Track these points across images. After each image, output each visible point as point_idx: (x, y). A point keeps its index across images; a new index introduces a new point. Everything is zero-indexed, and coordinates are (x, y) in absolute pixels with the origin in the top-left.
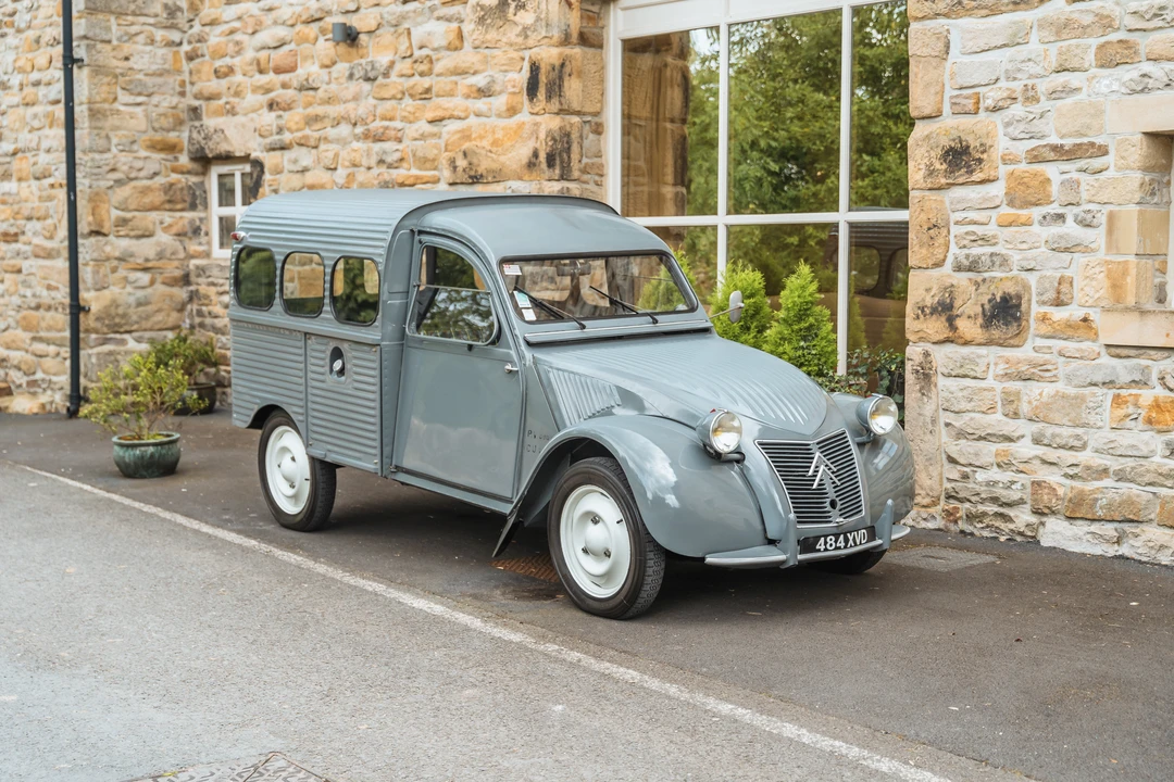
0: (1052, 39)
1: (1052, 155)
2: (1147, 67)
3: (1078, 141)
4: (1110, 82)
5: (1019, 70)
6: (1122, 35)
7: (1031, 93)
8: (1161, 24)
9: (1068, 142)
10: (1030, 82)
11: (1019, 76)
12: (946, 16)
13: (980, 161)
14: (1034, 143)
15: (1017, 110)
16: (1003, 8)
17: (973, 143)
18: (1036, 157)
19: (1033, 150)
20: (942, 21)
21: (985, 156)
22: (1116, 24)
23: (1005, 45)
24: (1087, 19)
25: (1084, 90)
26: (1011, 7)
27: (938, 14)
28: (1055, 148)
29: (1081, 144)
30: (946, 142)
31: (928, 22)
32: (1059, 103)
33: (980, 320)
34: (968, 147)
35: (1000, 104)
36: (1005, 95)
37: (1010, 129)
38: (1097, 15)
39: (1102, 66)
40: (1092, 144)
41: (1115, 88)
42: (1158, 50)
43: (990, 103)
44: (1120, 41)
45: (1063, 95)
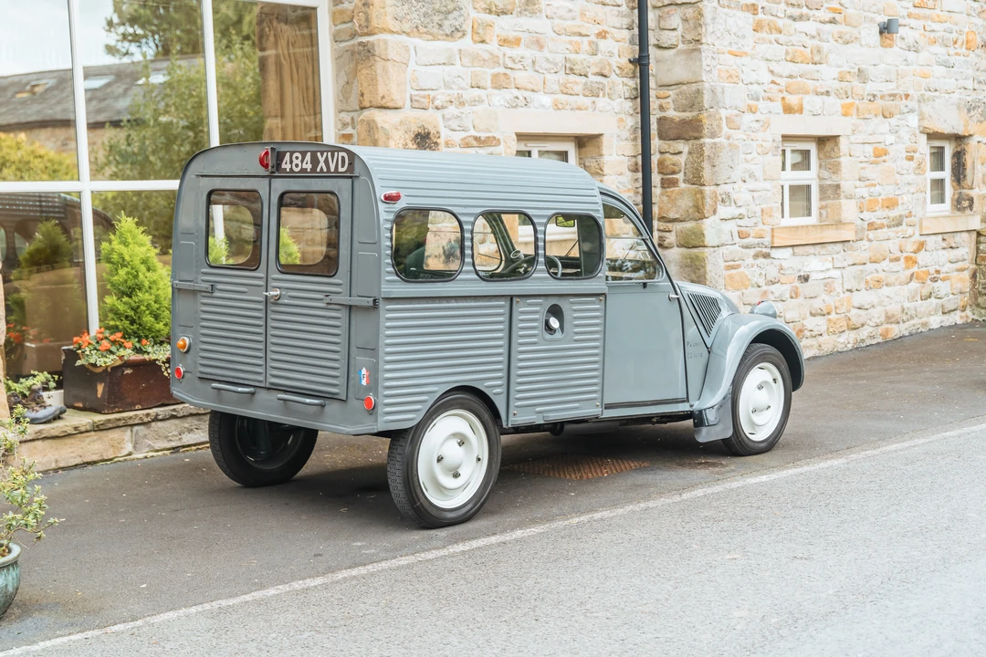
0: (470, 65)
1: (475, 143)
2: (516, 93)
3: (488, 135)
4: (500, 98)
5: (454, 82)
6: (501, 70)
7: (462, 100)
8: (521, 67)
9: (483, 135)
10: (460, 92)
11: (453, 87)
12: (408, 34)
13: (436, 143)
14: (463, 135)
15: (452, 110)
16: (440, 37)
17: (433, 132)
18: (467, 144)
19: (465, 138)
20: (404, 37)
21: (438, 141)
22: (501, 62)
23: (444, 64)
24: (486, 56)
25: (486, 101)
26: (444, 37)
27: (404, 32)
28: (476, 139)
29: (489, 137)
30: (415, 129)
31: (396, 36)
32: (475, 108)
33: (443, 258)
34: (429, 133)
35: (445, 104)
36: (448, 98)
37: (450, 123)
38: (492, 54)
39: (495, 88)
40: (494, 138)
41: (502, 103)
42: (520, 82)
43: (438, 103)
44: (505, 74)
45: (477, 103)
